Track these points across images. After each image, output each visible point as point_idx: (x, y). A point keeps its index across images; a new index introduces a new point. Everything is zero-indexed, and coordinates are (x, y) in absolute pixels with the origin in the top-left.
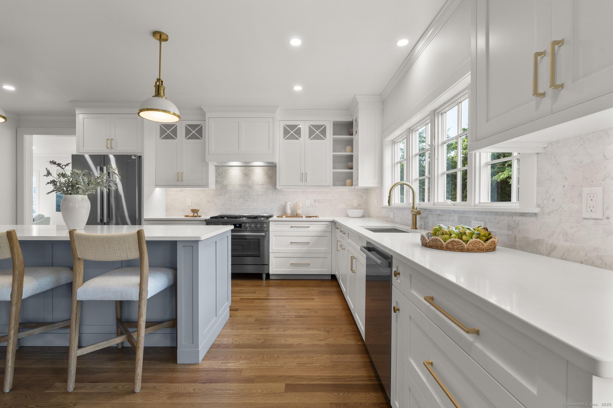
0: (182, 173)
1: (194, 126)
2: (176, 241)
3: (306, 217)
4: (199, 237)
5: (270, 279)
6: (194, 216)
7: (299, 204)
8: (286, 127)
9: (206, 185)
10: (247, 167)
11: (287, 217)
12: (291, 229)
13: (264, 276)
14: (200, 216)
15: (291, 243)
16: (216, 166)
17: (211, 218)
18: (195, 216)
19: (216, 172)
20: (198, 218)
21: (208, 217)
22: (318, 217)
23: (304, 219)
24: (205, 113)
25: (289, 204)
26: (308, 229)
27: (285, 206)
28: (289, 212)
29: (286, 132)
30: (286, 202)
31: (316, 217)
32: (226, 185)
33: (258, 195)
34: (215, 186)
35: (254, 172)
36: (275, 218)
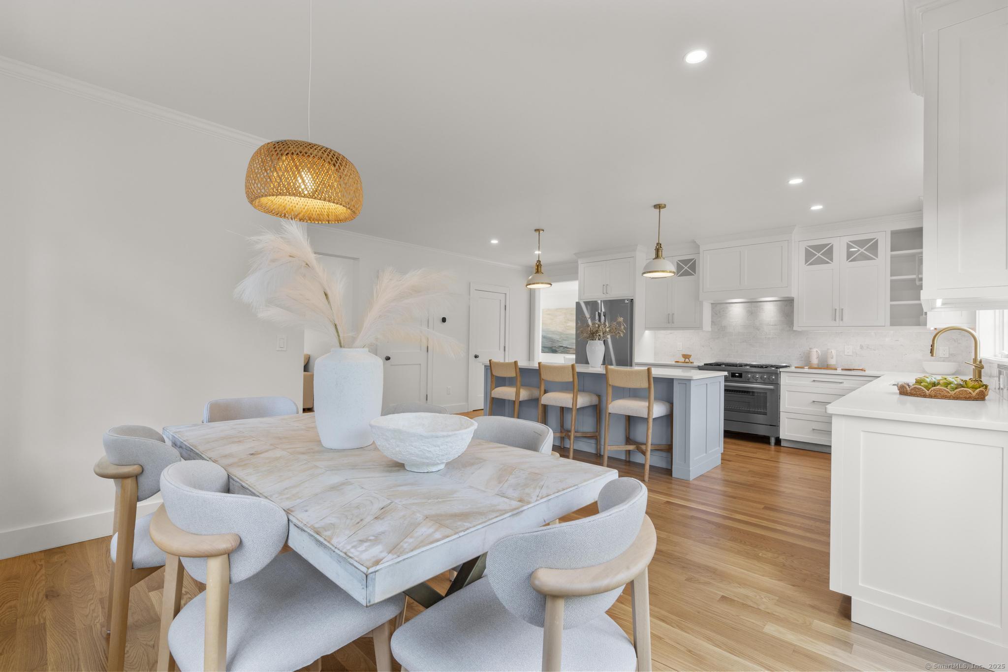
0: (673, 314)
1: (685, 262)
2: (673, 379)
3: (842, 370)
4: (691, 377)
5: (782, 445)
6: (685, 362)
7: (832, 352)
8: (809, 248)
9: (698, 327)
10: (753, 305)
11: (810, 368)
12: (813, 383)
13: (773, 441)
14: (692, 363)
15: (814, 402)
16: (712, 304)
17: (705, 364)
18: (687, 363)
19: (712, 310)
20: (690, 365)
21: (702, 364)
22: (865, 371)
23: (839, 371)
24: (699, 246)
25: (815, 351)
26: (841, 385)
27: (809, 353)
28: (815, 361)
29: (809, 255)
30: (810, 348)
31: (862, 370)
32: (725, 326)
33: (769, 338)
34: (711, 327)
35: (762, 309)
36: (792, 369)
